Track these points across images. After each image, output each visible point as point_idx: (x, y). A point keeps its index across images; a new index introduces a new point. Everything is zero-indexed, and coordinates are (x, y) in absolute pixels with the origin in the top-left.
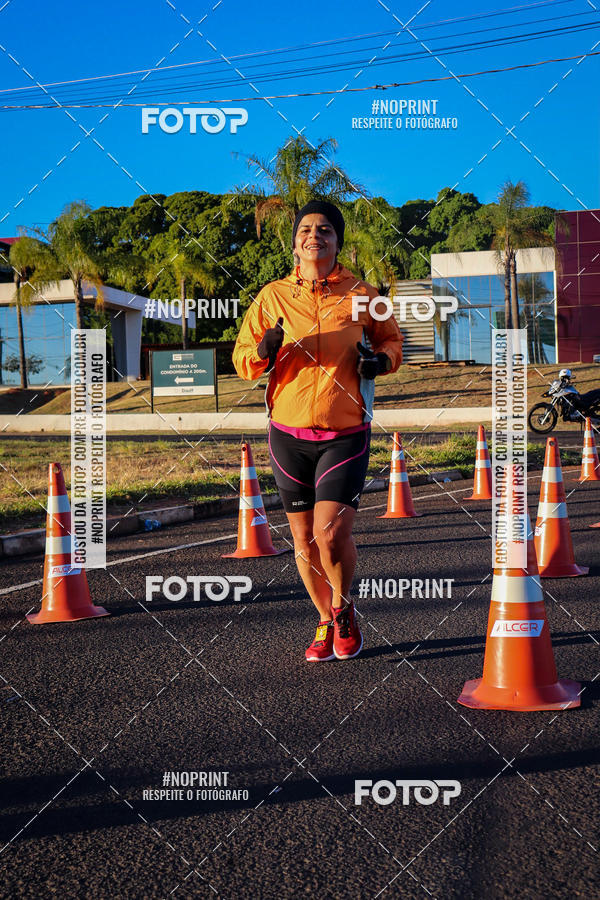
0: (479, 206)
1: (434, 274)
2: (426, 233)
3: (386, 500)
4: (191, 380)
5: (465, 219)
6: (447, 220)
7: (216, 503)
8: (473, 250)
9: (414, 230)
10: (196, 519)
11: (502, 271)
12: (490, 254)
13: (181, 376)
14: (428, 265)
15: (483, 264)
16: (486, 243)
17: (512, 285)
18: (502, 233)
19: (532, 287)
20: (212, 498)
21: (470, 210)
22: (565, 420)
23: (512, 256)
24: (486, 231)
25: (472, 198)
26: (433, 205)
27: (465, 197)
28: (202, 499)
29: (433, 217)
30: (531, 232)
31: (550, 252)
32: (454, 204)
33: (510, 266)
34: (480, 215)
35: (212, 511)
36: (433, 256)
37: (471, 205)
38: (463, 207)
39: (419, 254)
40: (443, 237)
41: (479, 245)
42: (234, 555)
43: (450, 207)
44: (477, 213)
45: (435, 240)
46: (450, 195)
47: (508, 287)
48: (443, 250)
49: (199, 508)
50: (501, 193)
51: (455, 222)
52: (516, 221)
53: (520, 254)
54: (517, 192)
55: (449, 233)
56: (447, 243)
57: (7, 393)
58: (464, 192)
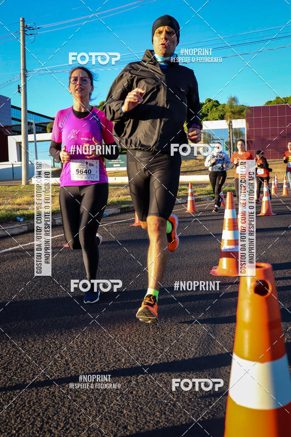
0: (220, 104)
1: (204, 129)
3: (186, 206)
4: (119, 165)
5: (214, 109)
6: (208, 110)
7: (128, 207)
8: (217, 120)
10: (121, 213)
11: (227, 127)
12: (224, 121)
13: (116, 164)
15: (223, 124)
16: (222, 118)
17: (231, 132)
18: (228, 114)
19: (237, 133)
20: (126, 206)
21: (216, 106)
23: (231, 122)
24: (223, 113)
25: (217, 102)
26: (204, 104)
27: (215, 101)
28: (123, 206)
30: (239, 113)
31: (244, 121)
32: (211, 104)
33: (230, 125)
34: (220, 108)
35: (126, 210)
37: (216, 104)
38: (214, 105)
40: (207, 115)
41: (219, 118)
42: (133, 225)
43: (209, 105)
44: (219, 107)
45: (204, 117)
46: (210, 100)
47: (229, 133)
48: (207, 120)
49: (122, 209)
50: (228, 100)
51: (211, 110)
52: (233, 110)
53: (234, 121)
54: (234, 99)
55: (209, 114)
56: (208, 117)
57: (57, 170)
58: (214, 100)
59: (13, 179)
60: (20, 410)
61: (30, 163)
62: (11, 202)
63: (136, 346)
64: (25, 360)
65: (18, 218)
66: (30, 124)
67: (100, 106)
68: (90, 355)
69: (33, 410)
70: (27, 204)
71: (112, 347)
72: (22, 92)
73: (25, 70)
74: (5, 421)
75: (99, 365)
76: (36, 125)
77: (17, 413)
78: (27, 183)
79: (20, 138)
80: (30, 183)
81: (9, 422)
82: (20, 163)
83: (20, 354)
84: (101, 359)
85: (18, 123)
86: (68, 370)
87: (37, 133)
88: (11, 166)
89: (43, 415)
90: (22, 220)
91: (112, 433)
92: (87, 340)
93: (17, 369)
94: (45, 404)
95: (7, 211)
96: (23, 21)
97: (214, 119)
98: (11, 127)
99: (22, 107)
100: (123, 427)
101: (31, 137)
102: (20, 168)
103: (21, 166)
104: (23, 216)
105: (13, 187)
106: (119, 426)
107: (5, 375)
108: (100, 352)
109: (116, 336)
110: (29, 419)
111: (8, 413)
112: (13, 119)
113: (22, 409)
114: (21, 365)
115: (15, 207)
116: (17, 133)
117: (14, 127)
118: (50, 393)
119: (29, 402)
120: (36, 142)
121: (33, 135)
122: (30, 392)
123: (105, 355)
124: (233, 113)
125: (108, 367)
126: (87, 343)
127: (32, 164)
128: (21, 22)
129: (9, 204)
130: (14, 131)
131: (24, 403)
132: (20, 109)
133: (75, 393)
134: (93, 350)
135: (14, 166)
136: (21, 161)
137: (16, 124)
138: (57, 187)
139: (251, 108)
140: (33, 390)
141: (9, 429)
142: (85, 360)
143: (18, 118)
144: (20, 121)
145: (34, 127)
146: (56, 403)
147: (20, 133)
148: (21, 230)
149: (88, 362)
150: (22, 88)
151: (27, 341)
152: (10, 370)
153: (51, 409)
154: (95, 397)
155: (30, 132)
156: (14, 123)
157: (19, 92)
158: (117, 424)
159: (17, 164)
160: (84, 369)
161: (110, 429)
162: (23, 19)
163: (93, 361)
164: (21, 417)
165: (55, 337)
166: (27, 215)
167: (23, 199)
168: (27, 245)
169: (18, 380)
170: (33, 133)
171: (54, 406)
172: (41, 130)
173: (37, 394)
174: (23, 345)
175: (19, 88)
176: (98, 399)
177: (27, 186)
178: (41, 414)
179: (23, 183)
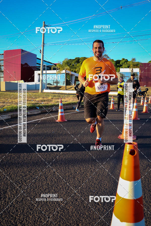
1: (120, 71)
2: (119, 65)
3: (110, 106)
5: (126, 63)
6: (123, 63)
8: (127, 68)
9: (118, 65)
11: (131, 71)
12: (129, 69)
14: (119, 70)
15: (128, 70)
16: (129, 67)
18: (131, 66)
21: (126, 62)
22: (139, 95)
23: (133, 69)
24: (129, 65)
25: (127, 60)
26: (121, 61)
29: (121, 63)
30: (136, 65)
31: (139, 69)
33: (132, 71)
34: (128, 63)
36: (120, 69)
37: (127, 61)
39: (118, 68)
40: (122, 66)
41: (127, 67)
43: (123, 61)
45: (121, 66)
46: (124, 59)
48: (122, 68)
51: (124, 64)
52: (134, 64)
53: (134, 69)
54: (134, 59)
55: (123, 65)
56: (123, 67)
57: (54, 87)
58: (126, 59)
59: (36, 89)
60: (35, 189)
61: (43, 83)
62: (34, 100)
63: (83, 167)
64: (37, 169)
65: (37, 107)
66: (44, 66)
67: (75, 59)
68: (64, 169)
69: (40, 189)
70: (41, 101)
71: (73, 167)
72: (42, 53)
73: (44, 43)
74: (29, 193)
75: (67, 174)
76: (47, 66)
77: (34, 190)
78: (42, 92)
79: (40, 72)
80: (43, 92)
81: (31, 193)
82: (39, 83)
83: (35, 167)
84: (68, 171)
85: (39, 65)
86: (55, 175)
87: (47, 70)
88: (35, 84)
89: (44, 192)
90: (38, 108)
91: (71, 202)
92: (63, 163)
93: (34, 173)
94: (45, 188)
95: (32, 104)
96: (44, 23)
97: (125, 68)
98: (36, 67)
99: (41, 59)
100: (76, 200)
101: (44, 72)
102: (39, 85)
103: (39, 84)
104: (39, 106)
105: (35, 93)
106: (74, 199)
107: (29, 174)
108: (68, 169)
109: (75, 162)
110: (38, 193)
111: (30, 190)
112: (37, 64)
113: (36, 189)
114: (36, 171)
115: (36, 102)
116: (38, 70)
117: (37, 67)
118: (47, 183)
119: (38, 186)
120: (46, 74)
121: (45, 71)
122: (39, 182)
123: (70, 170)
124: (134, 65)
125: (71, 175)
126: (63, 164)
127: (44, 83)
128: (43, 23)
129: (33, 101)
130: (37, 69)
131: (37, 186)
132: (40, 59)
133: (57, 184)
134: (66, 167)
135: (36, 84)
136: (39, 82)
137: (38, 66)
138: (54, 94)
139: (142, 64)
140: (40, 182)
141: (30, 196)
142: (62, 171)
143: (39, 63)
144: (40, 64)
145: (46, 67)
146: (49, 188)
147: (40, 70)
148: (38, 113)
149: (63, 172)
150: (42, 51)
151: (39, 161)
152: (31, 172)
153: (47, 190)
154: (65, 187)
155: (44, 69)
156: (37, 65)
157: (41, 52)
158: (73, 198)
159: (38, 83)
160: (61, 175)
161: (70, 200)
162: (44, 22)
163: (65, 172)
164: (35, 192)
165: (50, 160)
166: (41, 106)
167: (40, 99)
168: (40, 119)
169: (34, 177)
170: (45, 70)
171: (48, 189)
172: (49, 69)
173: (41, 183)
174: (37, 163)
175: (41, 51)
176: (66, 187)
177: (41, 93)
178: (43, 192)
179: (40, 91)
